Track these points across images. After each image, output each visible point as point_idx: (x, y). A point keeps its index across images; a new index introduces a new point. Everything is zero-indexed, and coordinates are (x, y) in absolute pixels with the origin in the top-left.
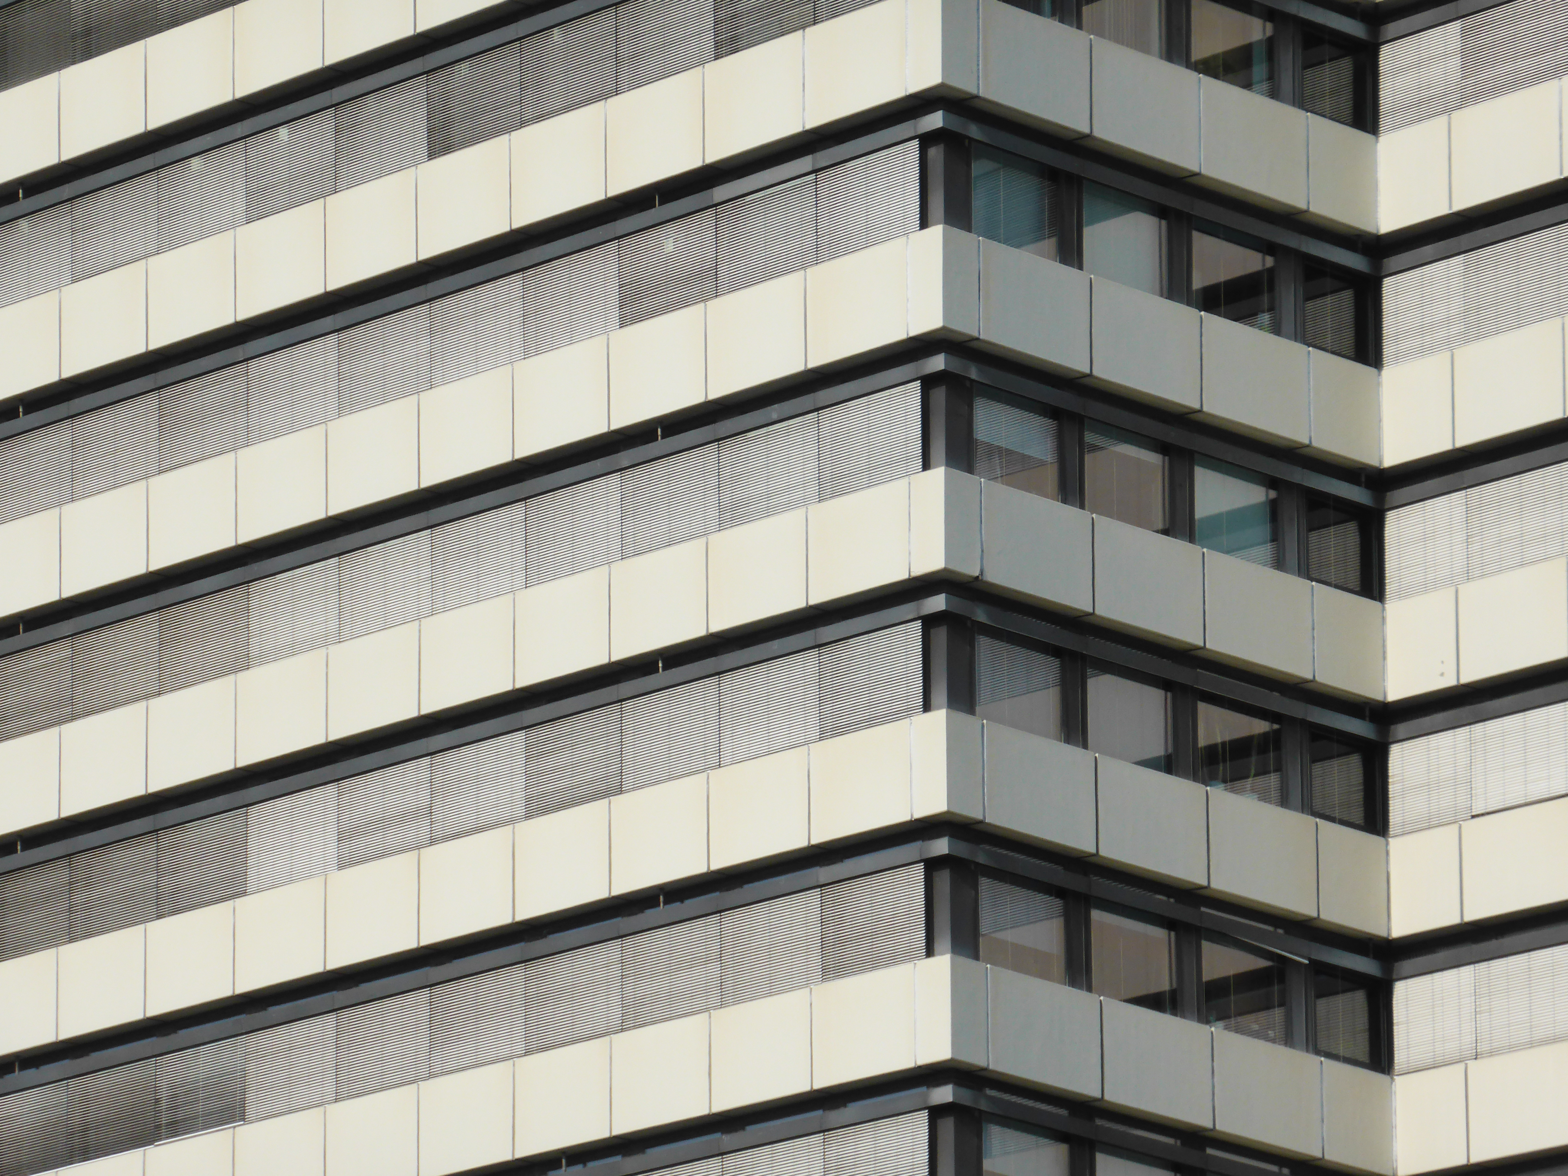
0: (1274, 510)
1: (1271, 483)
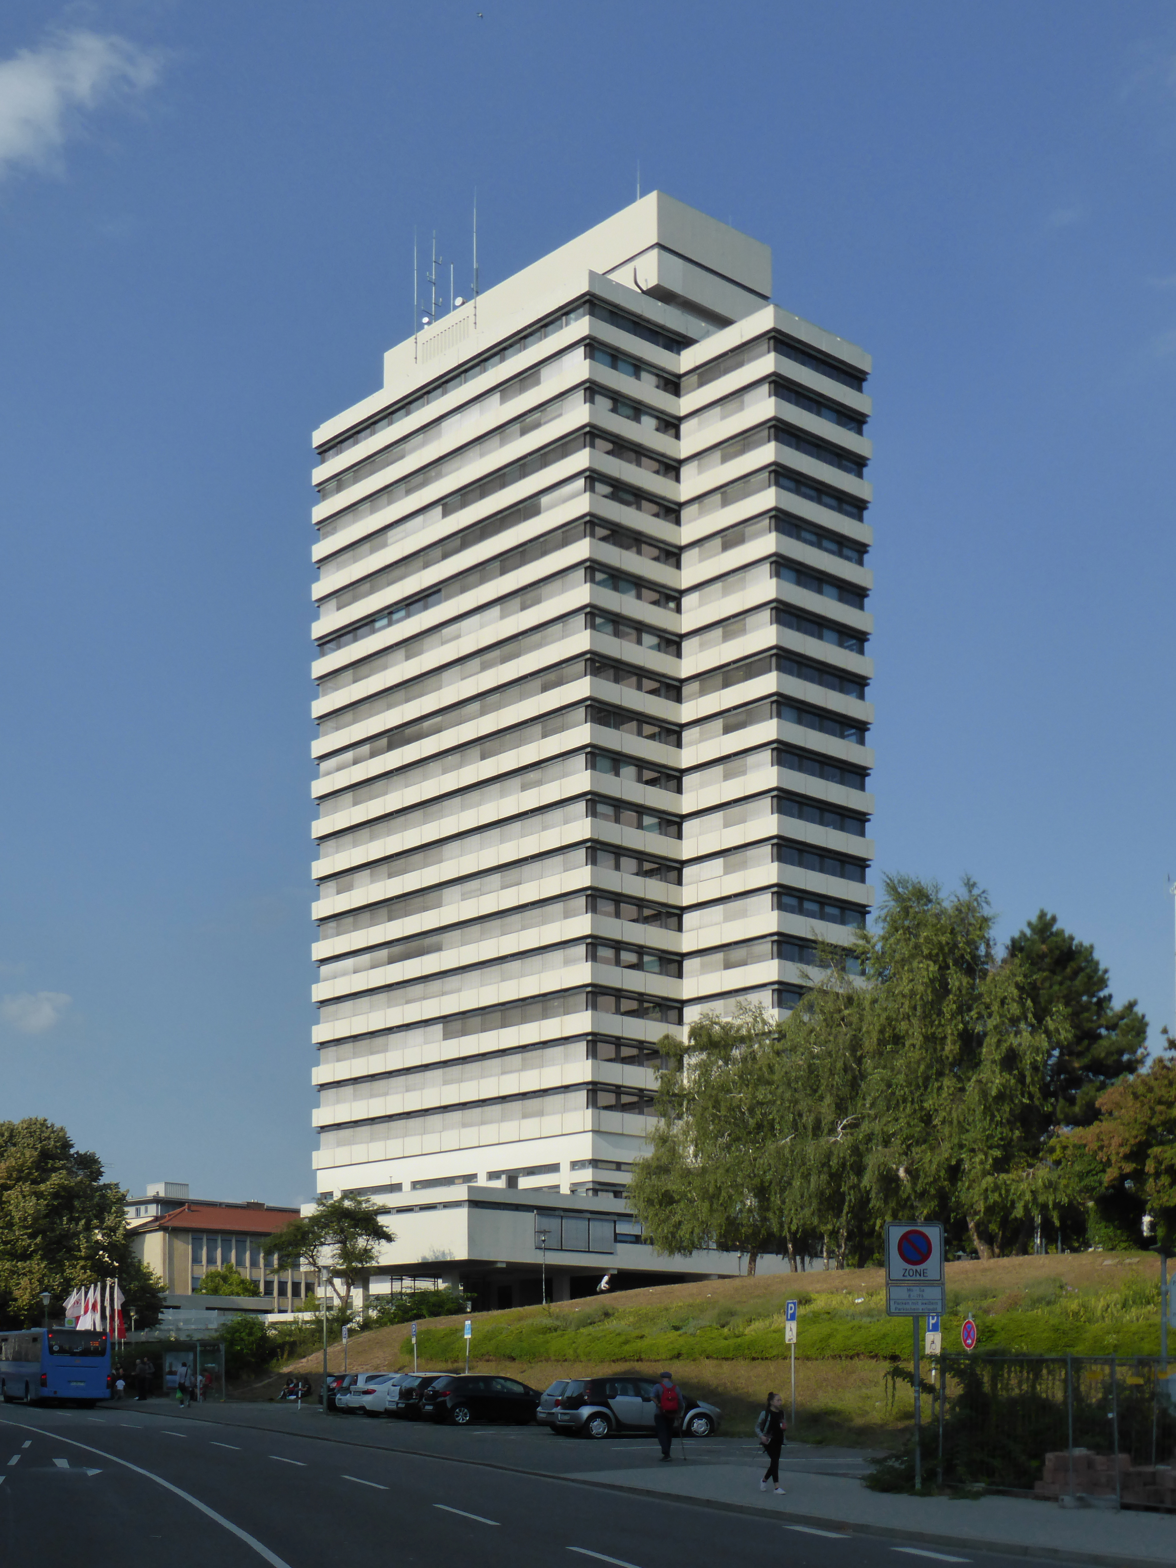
1: (660, 818)
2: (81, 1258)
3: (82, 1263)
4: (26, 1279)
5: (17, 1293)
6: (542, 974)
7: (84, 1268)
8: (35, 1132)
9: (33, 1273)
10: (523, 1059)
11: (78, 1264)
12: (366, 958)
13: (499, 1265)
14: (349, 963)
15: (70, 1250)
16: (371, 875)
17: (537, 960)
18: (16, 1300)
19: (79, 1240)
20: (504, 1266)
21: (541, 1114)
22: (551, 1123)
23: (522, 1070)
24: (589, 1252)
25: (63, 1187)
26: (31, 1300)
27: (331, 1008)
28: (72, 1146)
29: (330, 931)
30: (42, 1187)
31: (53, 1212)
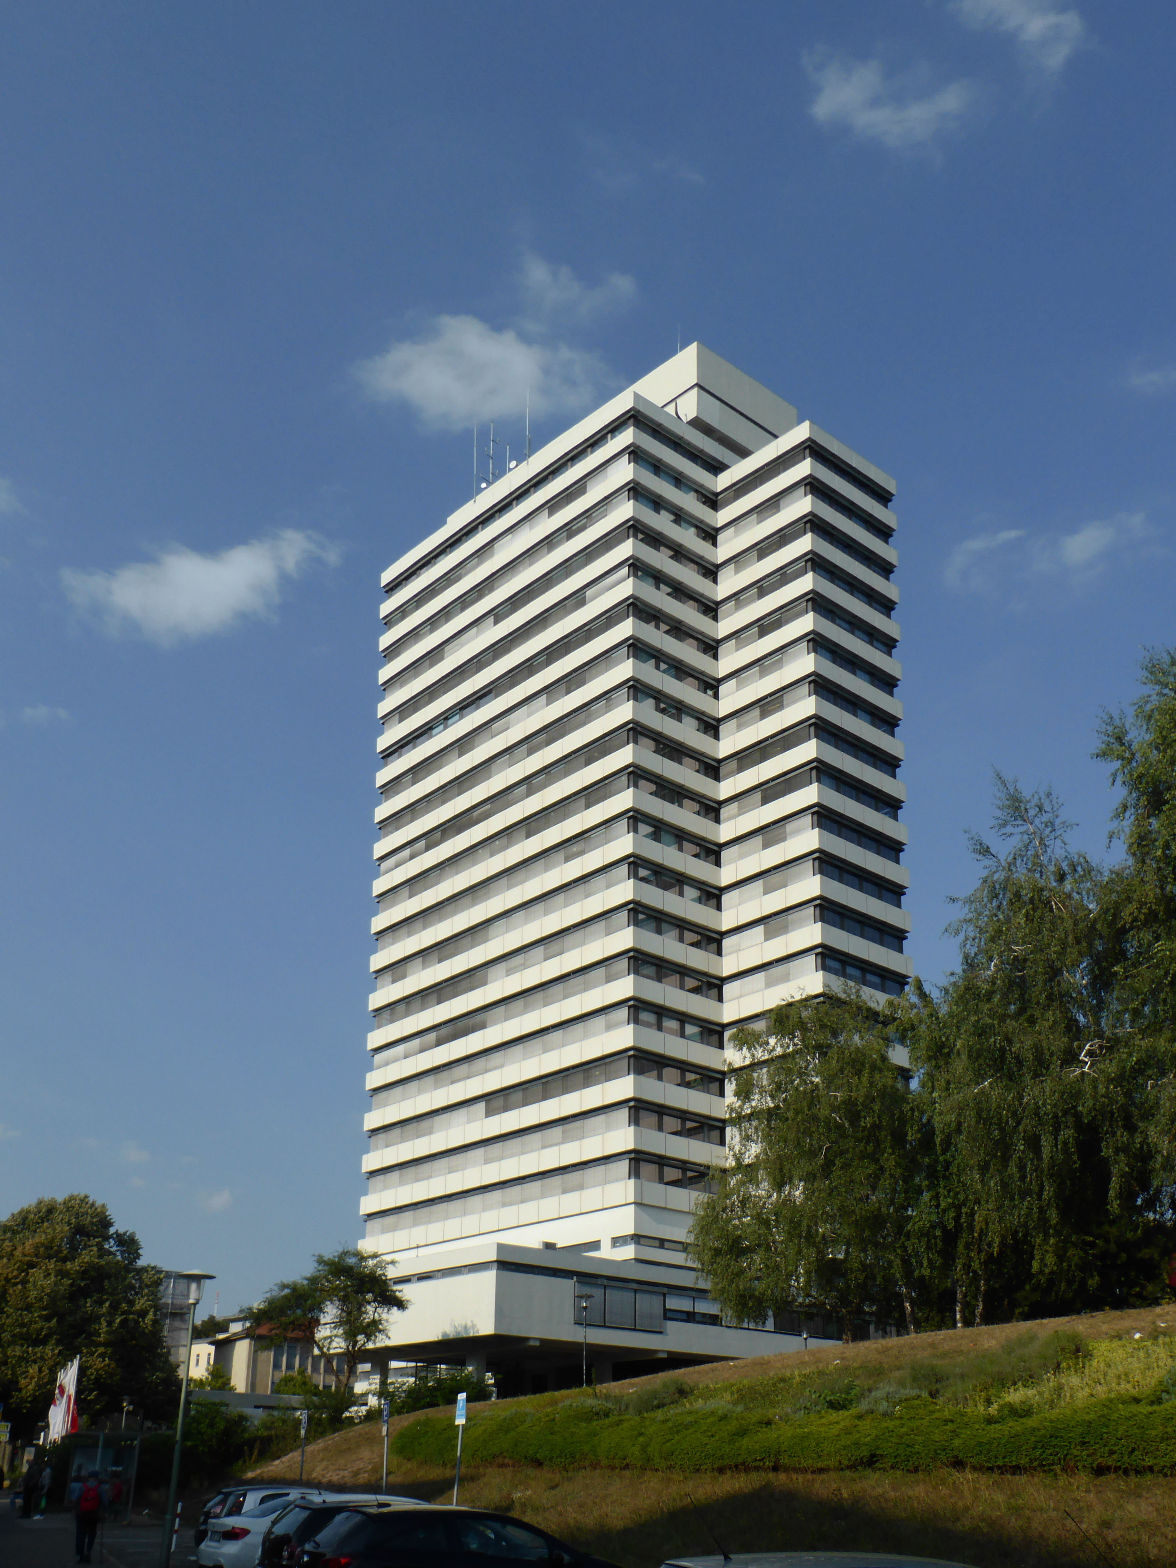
0: (701, 1033)
1: (701, 1027)
2: (100, 1344)
3: (101, 1350)
4: (36, 1367)
5: (23, 1382)
6: (584, 1042)
7: (102, 1356)
8: (74, 1207)
9: (45, 1360)
10: (564, 1132)
11: (96, 1351)
12: (416, 1043)
13: (532, 1343)
14: (400, 1049)
15: (90, 1335)
16: (424, 963)
17: (579, 1027)
18: (20, 1390)
19: (100, 1323)
20: (538, 1344)
21: (581, 1187)
22: (592, 1197)
23: (562, 1143)
24: (635, 1330)
25: (92, 1266)
26: (36, 1391)
27: (383, 1095)
28: (111, 1224)
29: (384, 1021)
30: (69, 1265)
31: (76, 1294)
